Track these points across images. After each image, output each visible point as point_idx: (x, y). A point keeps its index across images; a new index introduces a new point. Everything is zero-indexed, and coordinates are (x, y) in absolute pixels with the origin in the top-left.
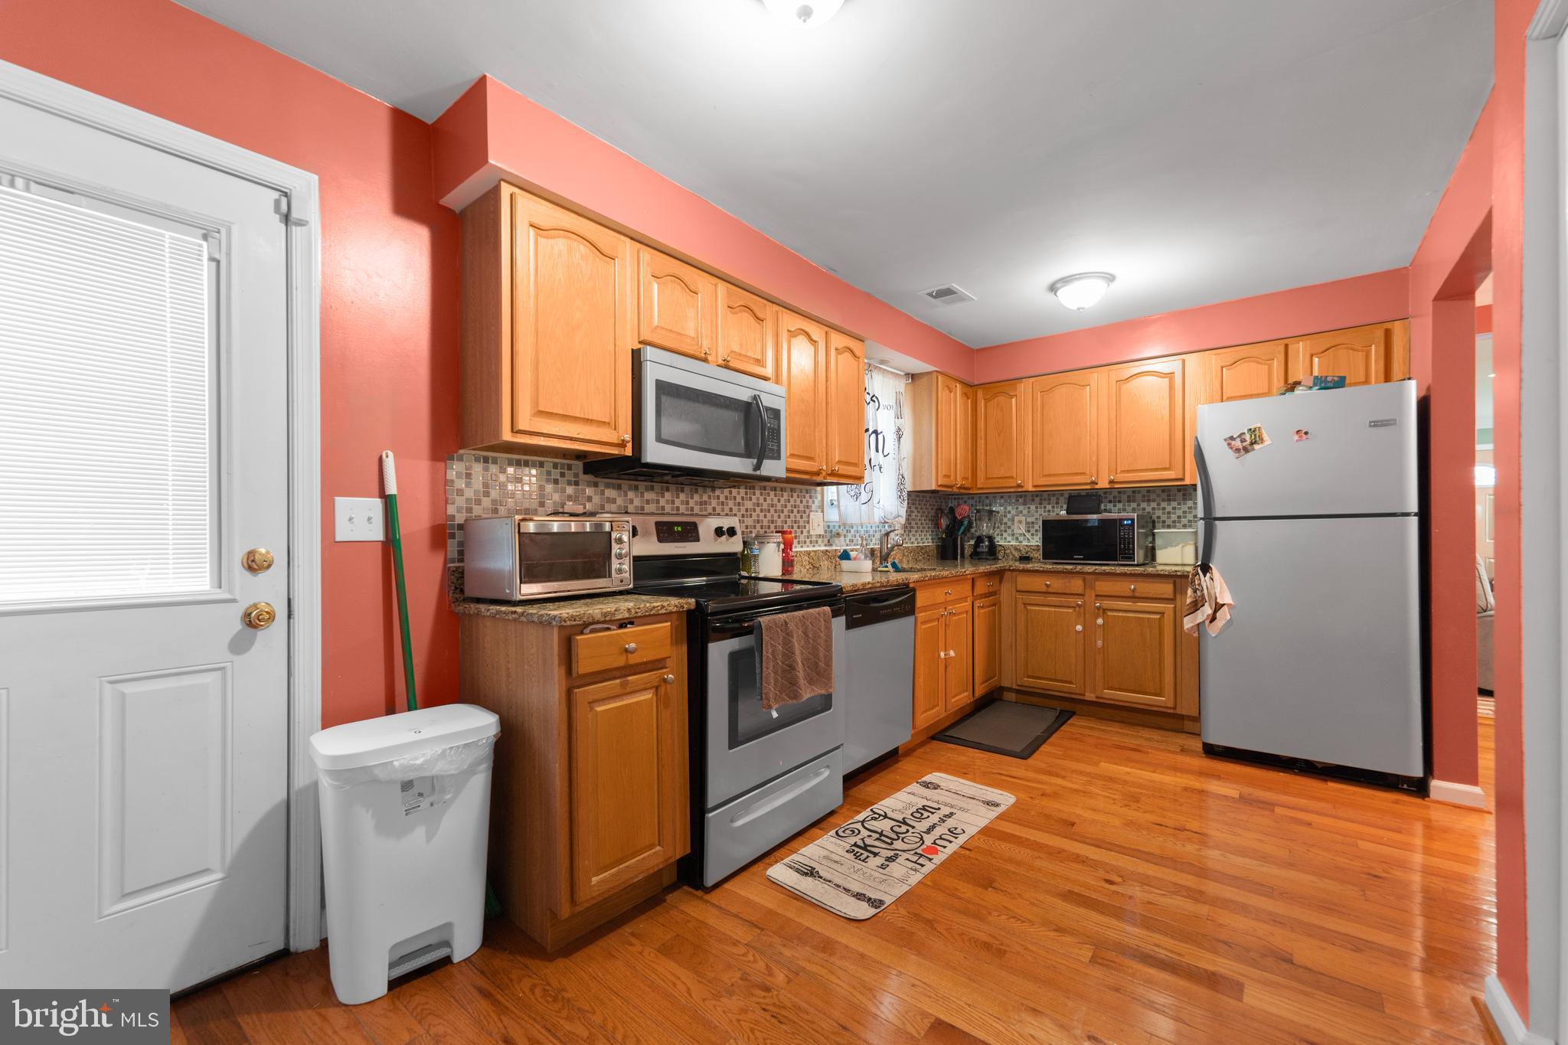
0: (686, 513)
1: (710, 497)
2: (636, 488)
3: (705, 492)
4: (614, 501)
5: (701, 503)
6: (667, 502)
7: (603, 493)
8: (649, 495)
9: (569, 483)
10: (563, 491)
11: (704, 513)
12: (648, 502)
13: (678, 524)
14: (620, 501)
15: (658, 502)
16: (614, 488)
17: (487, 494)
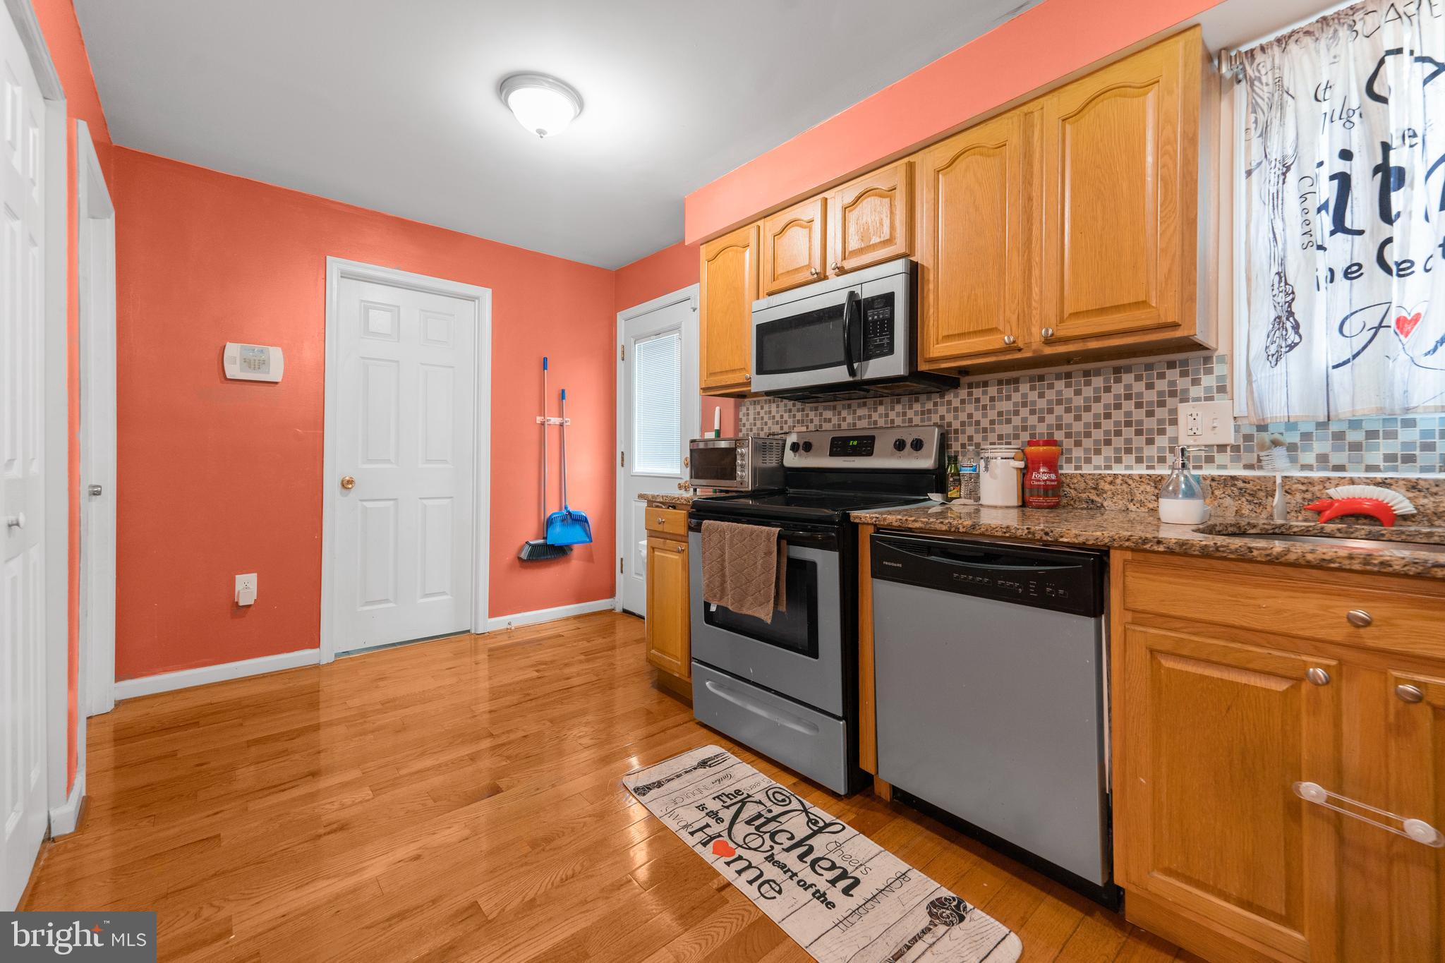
0: (902, 425)
1: (935, 404)
2: (849, 407)
3: (929, 399)
4: (830, 421)
5: (923, 413)
6: (880, 416)
7: (821, 415)
8: (860, 412)
9: (798, 411)
10: (794, 416)
11: (926, 423)
12: (860, 418)
13: (854, 438)
14: (835, 420)
15: (870, 416)
16: (830, 410)
17: (755, 425)
